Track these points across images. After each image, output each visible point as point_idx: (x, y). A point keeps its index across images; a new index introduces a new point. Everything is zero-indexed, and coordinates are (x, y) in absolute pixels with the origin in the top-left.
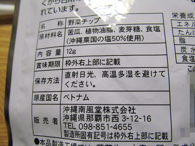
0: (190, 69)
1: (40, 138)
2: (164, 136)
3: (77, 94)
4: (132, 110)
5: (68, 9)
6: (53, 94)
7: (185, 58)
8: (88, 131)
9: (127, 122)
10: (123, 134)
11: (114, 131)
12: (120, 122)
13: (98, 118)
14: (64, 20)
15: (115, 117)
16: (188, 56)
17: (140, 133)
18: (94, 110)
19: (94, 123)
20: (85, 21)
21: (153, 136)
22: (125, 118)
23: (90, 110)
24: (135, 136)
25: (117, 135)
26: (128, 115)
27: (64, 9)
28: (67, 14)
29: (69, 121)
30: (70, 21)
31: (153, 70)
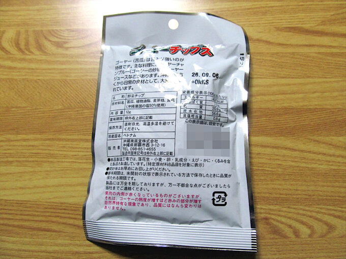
0: (187, 121)
1: (111, 158)
2: (171, 153)
3: (131, 133)
4: (156, 141)
5: (128, 88)
6: (118, 134)
7: (185, 115)
8: (134, 151)
9: (154, 147)
10: (151, 153)
11: (147, 151)
12: (150, 146)
13: (140, 145)
14: (125, 95)
15: (148, 144)
16: (187, 114)
17: (159, 152)
18: (138, 141)
19: (138, 147)
20: (136, 95)
21: (166, 154)
22: (152, 145)
23: (136, 141)
24: (157, 154)
25: (148, 153)
26: (154, 143)
27: (126, 88)
28: (127, 91)
29: (125, 147)
30: (128, 95)
31: (168, 121)
